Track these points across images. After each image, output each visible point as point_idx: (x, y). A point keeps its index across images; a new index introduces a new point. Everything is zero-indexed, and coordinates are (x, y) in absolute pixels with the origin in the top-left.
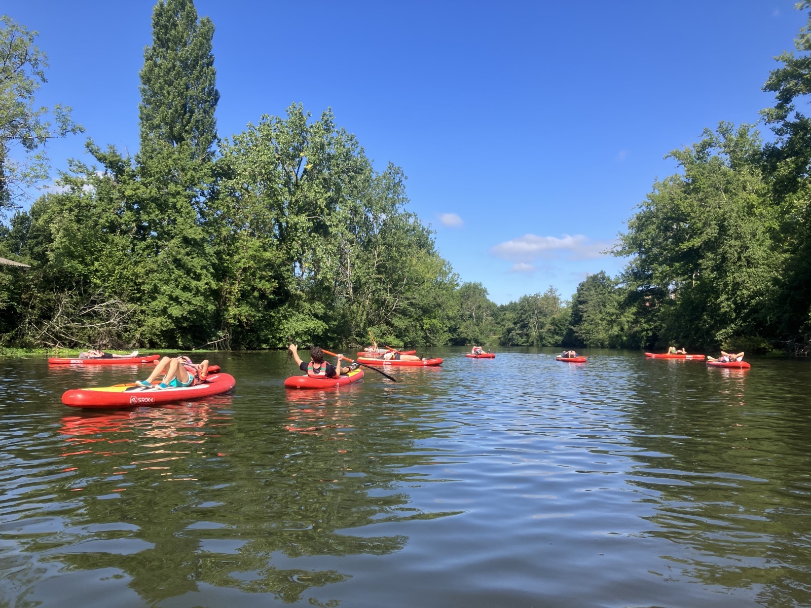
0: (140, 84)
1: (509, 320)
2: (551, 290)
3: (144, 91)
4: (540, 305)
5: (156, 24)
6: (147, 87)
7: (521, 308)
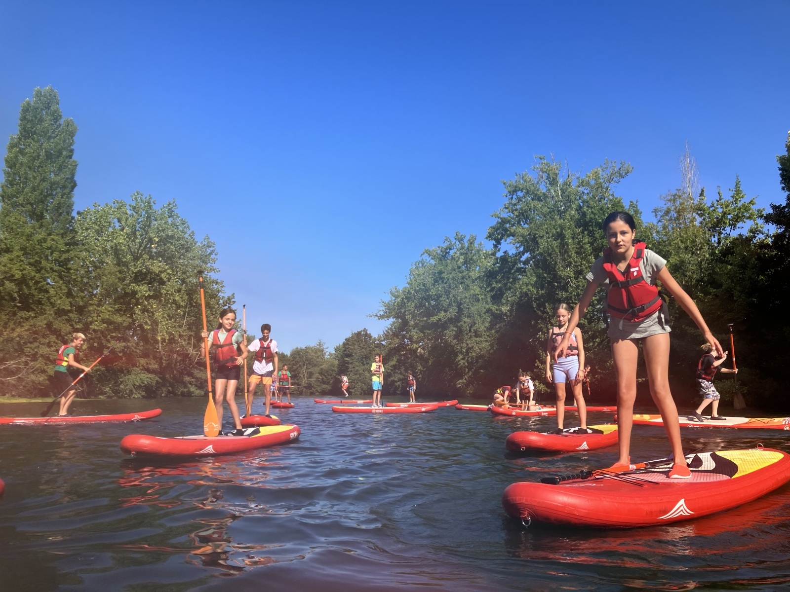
2: (320, 343)
3: (7, 173)
4: (309, 357)
6: (11, 170)
7: (292, 359)
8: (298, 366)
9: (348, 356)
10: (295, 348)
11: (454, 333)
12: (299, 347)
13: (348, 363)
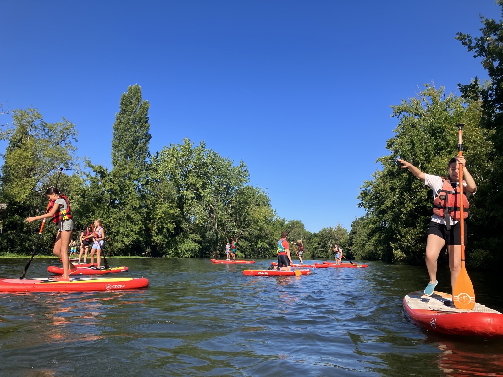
0: (113, 130)
1: (316, 242)
2: (339, 225)
3: (114, 134)
4: (332, 234)
5: (122, 103)
6: (116, 132)
7: (321, 235)
8: (325, 239)
9: (354, 233)
10: (323, 228)
11: (392, 216)
12: (326, 228)
13: (353, 238)
